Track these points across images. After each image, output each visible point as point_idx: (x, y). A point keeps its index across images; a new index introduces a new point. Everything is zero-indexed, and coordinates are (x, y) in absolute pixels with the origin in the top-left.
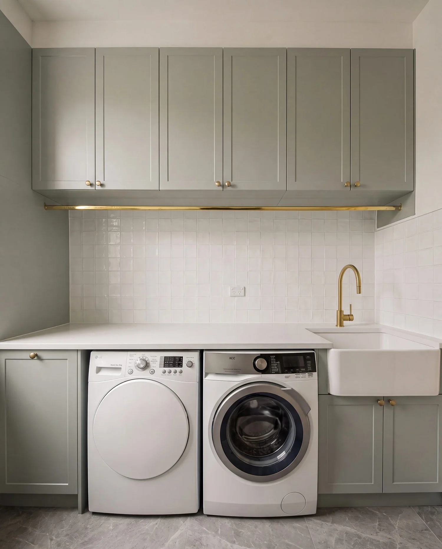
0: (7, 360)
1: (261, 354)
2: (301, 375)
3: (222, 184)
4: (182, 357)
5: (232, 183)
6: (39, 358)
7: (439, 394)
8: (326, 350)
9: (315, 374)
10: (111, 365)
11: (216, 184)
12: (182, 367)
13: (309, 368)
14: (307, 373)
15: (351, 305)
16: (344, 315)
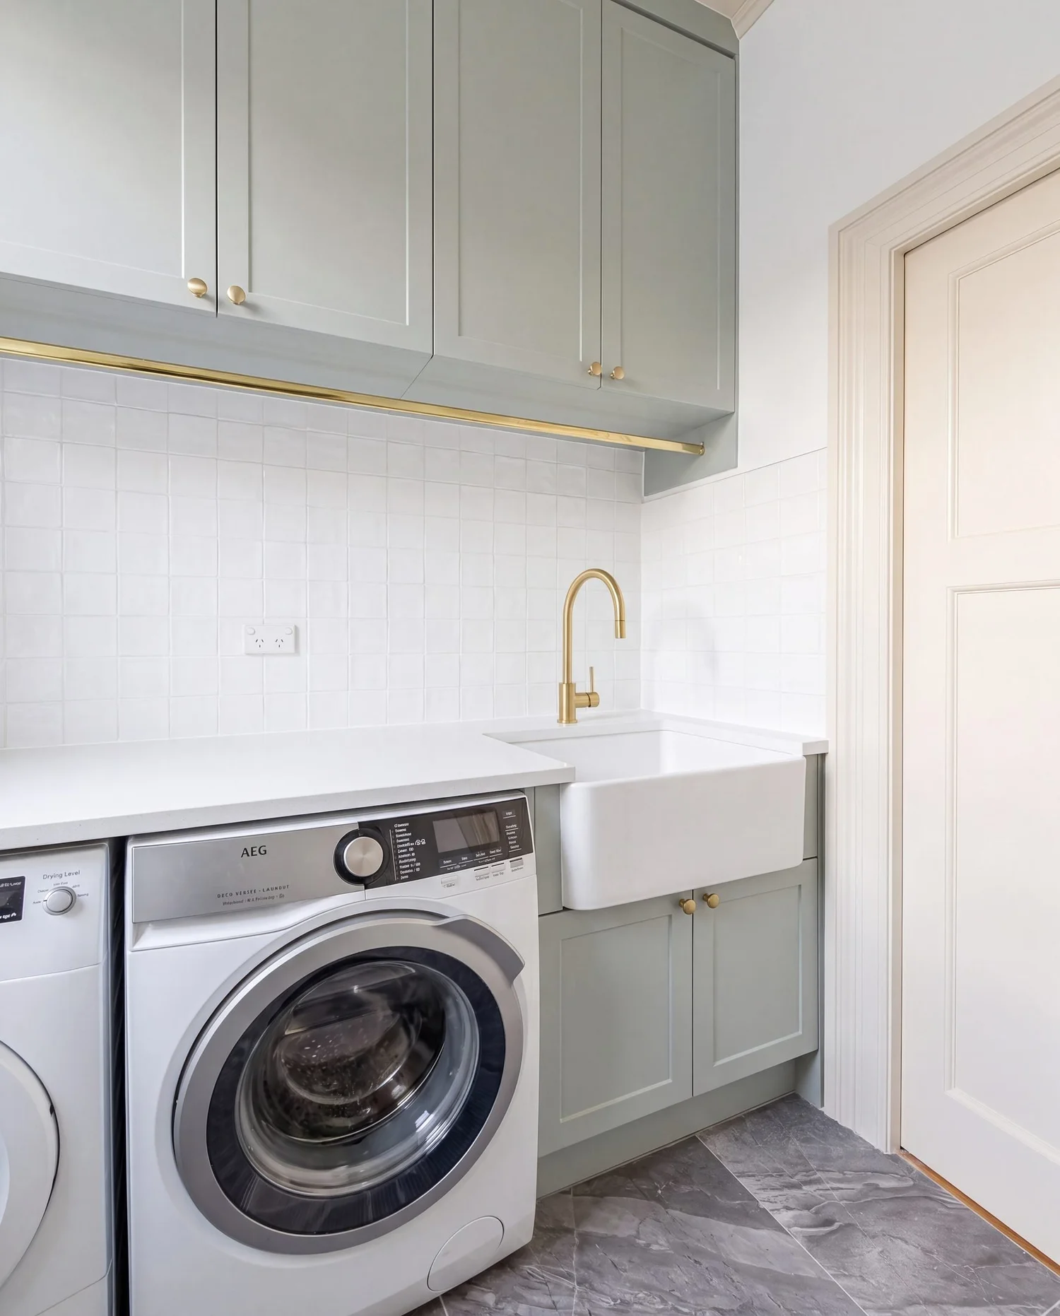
1: (360, 823)
2: (489, 870)
3: (211, 291)
4: (22, 879)
5: (249, 297)
7: (804, 859)
8: (557, 789)
9: (529, 860)
11: (192, 286)
12: (19, 918)
13: (513, 845)
14: (507, 862)
15: (591, 668)
16: (577, 695)
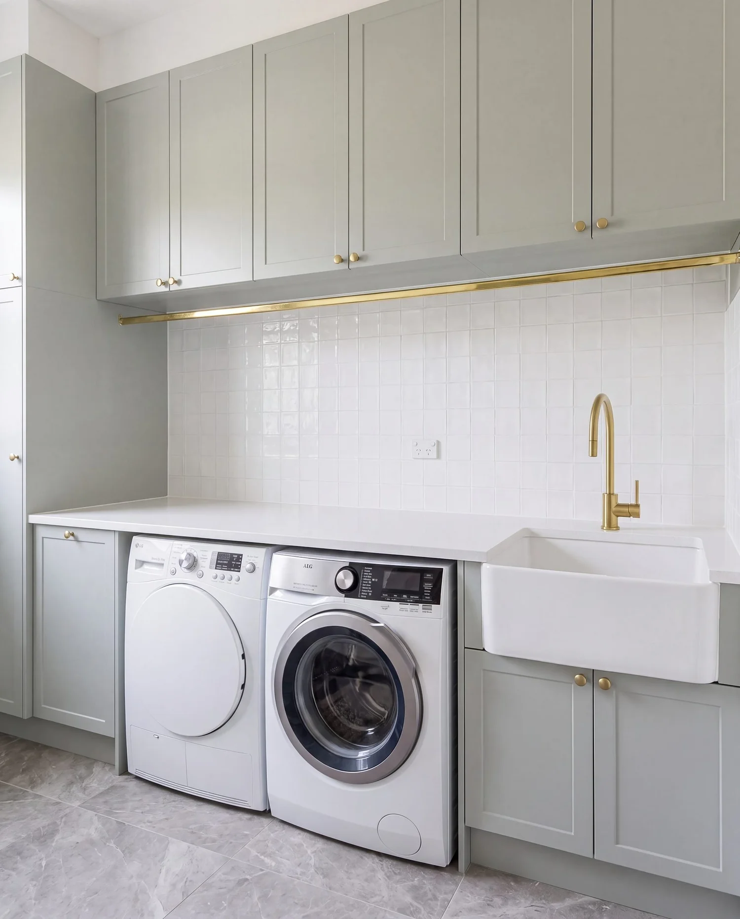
0: (44, 539)
1: (350, 562)
2: (409, 606)
3: (346, 258)
4: (242, 555)
5: (363, 254)
6: (77, 540)
8: (479, 565)
9: (437, 609)
10: (153, 559)
11: (335, 260)
12: (240, 571)
13: (427, 596)
14: (421, 605)
15: (637, 482)
16: (618, 505)
